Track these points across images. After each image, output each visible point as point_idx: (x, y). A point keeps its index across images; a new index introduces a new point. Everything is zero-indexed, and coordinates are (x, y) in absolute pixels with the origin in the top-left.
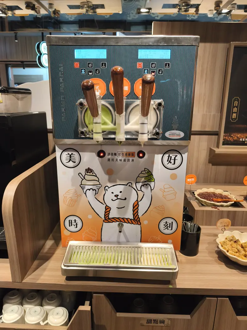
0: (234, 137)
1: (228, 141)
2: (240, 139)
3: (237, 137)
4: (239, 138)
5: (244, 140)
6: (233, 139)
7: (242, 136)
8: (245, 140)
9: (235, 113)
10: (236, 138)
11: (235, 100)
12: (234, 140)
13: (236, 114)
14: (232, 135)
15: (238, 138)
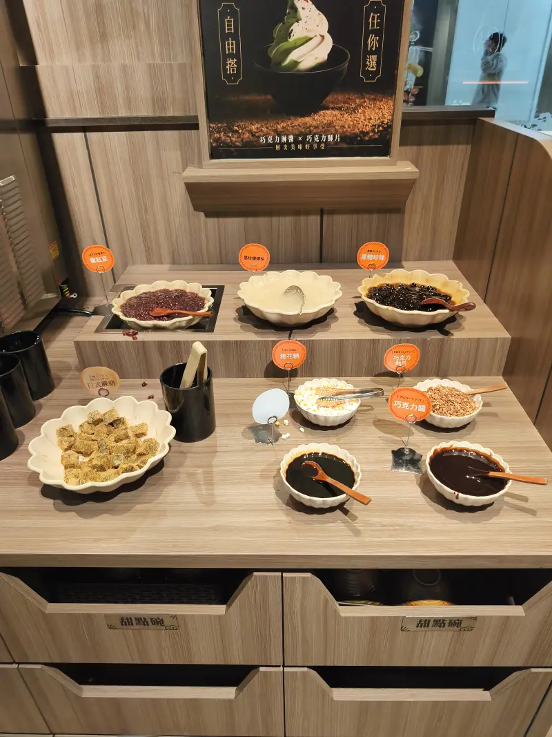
0: (244, 133)
1: (227, 145)
2: (259, 137)
3: (250, 132)
4: (257, 135)
5: (270, 141)
6: (240, 140)
7: (264, 129)
8: (274, 140)
9: (231, 56)
10: (247, 136)
11: (223, 16)
12: (242, 140)
13: (235, 60)
14: (236, 128)
15: (253, 135)
